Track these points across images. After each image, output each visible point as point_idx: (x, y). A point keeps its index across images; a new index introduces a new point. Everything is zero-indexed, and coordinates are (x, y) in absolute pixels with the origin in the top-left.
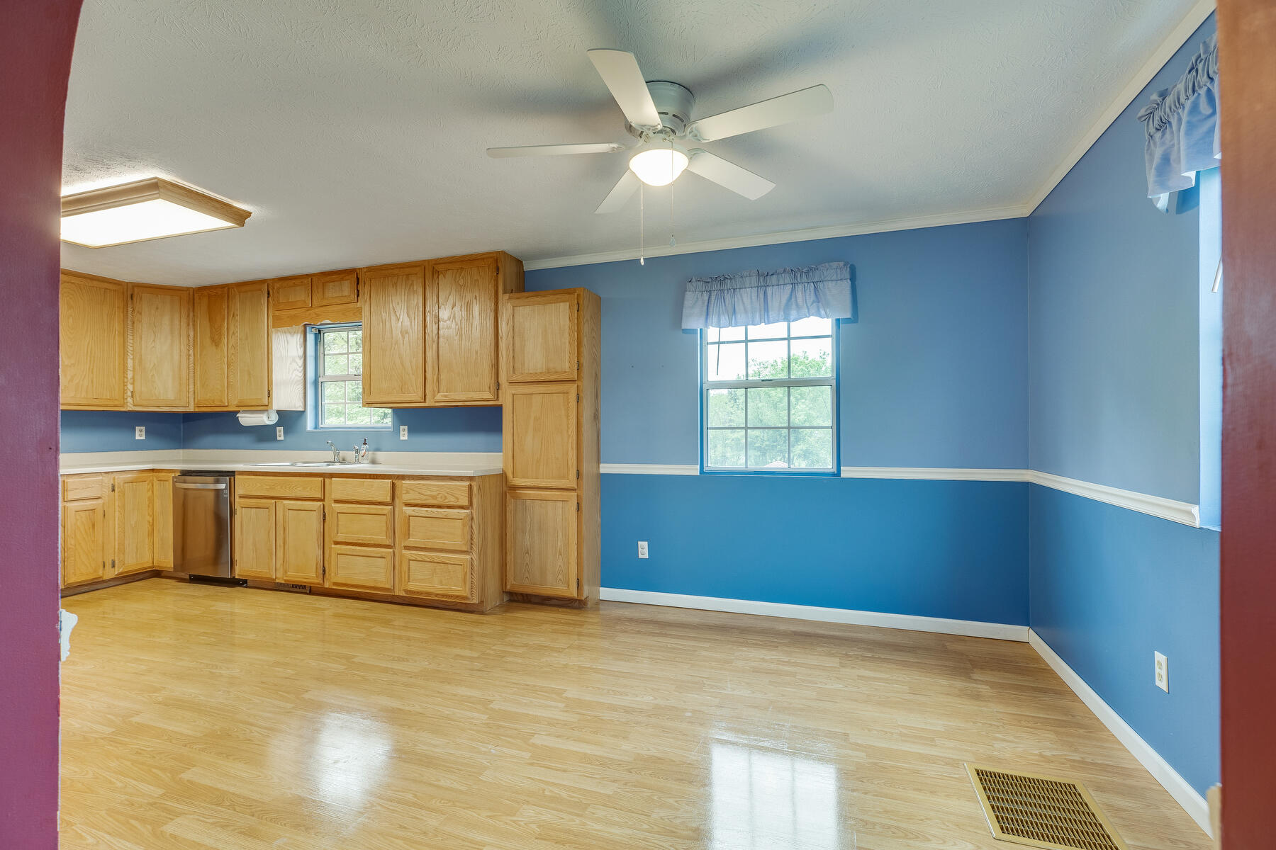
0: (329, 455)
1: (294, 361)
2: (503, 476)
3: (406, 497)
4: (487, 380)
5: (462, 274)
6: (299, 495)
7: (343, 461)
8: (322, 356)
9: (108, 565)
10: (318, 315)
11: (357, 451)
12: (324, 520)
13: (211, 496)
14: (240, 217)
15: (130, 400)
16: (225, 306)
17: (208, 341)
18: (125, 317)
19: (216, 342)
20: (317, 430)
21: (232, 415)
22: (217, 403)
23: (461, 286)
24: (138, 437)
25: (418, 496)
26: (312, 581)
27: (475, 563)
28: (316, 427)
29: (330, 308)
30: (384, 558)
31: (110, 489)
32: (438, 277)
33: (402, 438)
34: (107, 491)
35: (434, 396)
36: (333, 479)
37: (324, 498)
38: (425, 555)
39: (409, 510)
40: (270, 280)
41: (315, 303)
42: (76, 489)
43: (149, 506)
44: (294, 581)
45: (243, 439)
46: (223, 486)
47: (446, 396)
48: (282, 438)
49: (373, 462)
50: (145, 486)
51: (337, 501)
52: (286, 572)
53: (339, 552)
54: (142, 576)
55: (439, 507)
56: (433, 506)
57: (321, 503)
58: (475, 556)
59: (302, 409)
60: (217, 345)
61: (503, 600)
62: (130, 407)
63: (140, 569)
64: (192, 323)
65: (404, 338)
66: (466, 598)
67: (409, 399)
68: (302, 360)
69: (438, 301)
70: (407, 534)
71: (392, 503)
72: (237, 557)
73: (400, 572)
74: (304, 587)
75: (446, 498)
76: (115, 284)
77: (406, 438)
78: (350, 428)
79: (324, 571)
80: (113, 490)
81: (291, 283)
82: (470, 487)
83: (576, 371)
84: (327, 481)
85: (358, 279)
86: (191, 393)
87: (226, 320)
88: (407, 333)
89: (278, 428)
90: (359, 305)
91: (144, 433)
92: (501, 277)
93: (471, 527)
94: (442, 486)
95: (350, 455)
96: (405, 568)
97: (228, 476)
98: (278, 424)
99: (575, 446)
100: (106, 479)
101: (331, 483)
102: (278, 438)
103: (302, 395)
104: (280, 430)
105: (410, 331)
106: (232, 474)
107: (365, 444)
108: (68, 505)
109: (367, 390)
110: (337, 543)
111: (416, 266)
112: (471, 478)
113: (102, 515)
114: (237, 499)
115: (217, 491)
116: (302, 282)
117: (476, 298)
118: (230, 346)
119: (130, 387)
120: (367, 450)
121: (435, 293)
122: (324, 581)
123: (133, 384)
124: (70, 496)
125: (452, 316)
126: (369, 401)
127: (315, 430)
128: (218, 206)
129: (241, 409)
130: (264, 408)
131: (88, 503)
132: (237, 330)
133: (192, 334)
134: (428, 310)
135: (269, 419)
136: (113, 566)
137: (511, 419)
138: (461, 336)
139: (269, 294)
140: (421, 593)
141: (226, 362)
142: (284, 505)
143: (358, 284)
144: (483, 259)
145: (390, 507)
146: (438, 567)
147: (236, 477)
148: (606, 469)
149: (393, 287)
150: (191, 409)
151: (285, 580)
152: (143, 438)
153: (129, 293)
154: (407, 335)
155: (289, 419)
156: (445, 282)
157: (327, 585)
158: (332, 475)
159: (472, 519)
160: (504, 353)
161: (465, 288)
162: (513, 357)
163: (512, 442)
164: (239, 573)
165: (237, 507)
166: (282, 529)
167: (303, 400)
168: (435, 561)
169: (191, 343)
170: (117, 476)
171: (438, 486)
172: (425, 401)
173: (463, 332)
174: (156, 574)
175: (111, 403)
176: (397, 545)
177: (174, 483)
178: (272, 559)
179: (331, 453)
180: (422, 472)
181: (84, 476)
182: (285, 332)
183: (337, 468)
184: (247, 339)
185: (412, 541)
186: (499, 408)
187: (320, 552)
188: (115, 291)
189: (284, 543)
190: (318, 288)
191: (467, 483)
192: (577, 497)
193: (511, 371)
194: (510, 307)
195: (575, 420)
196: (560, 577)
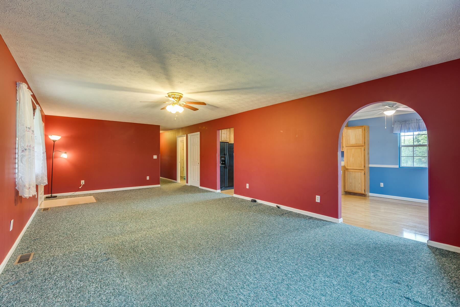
2: (344, 167)
83: (364, 144)
99: (363, 160)
137: (346, 154)
148: (370, 166)
162: (347, 141)
163: (347, 159)
192: (364, 171)
193: (346, 144)
194: (346, 130)
195: (363, 155)
196: (360, 189)
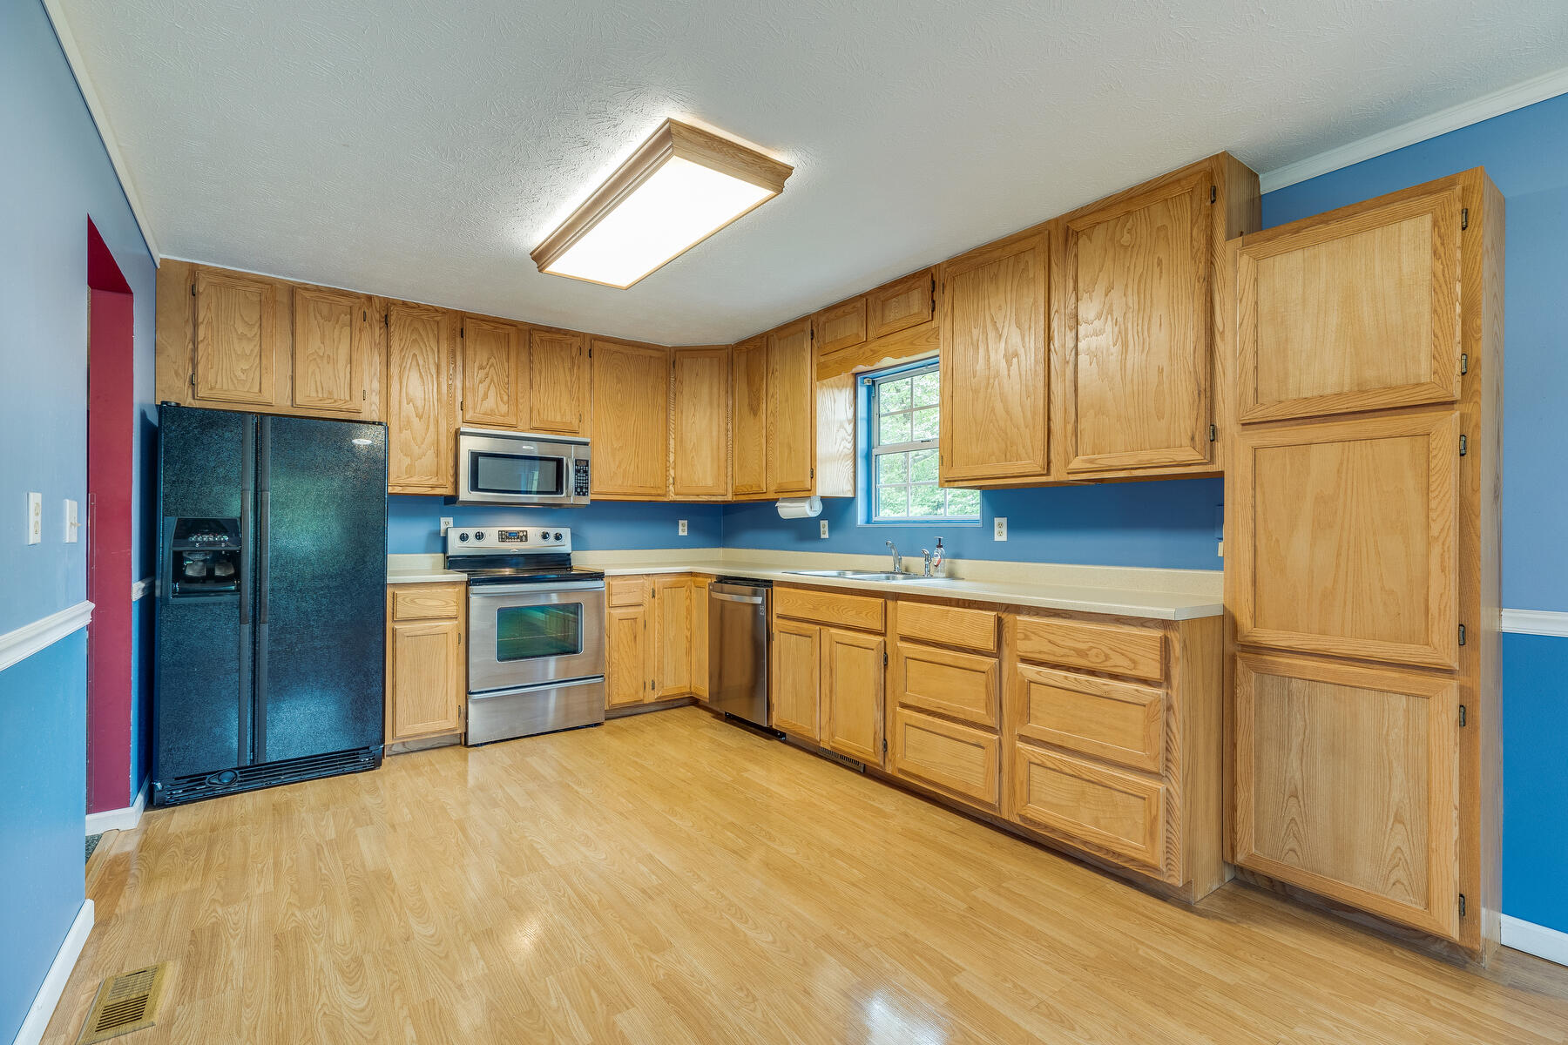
0: (887, 562)
1: (842, 426)
2: (1227, 622)
3: (1024, 647)
4: (1185, 421)
5: (1129, 225)
6: (850, 623)
7: (907, 573)
8: (876, 417)
9: (649, 686)
10: (874, 352)
11: (928, 558)
12: (886, 665)
13: (749, 610)
14: (776, 175)
15: (671, 488)
16: (764, 362)
17: (746, 409)
18: (668, 388)
19: (754, 410)
20: (871, 525)
21: (770, 504)
22: (755, 489)
23: (1126, 248)
24: (680, 533)
25: (1047, 647)
26: (868, 757)
27: (1178, 802)
28: (869, 520)
29: (891, 339)
30: (983, 748)
31: (651, 596)
32: (1076, 243)
33: (997, 538)
34: (648, 596)
35: (1067, 463)
36: (899, 602)
37: (886, 631)
38: (1060, 760)
39: (1030, 671)
40: (814, 314)
41: (871, 334)
42: (619, 593)
43: (687, 618)
44: (844, 751)
45: (782, 536)
46: (758, 600)
47: (1092, 461)
48: (826, 536)
49: (951, 575)
50: (683, 593)
51: (905, 639)
52: (832, 735)
53: (908, 722)
54: (680, 703)
55: (1092, 673)
56: (1077, 670)
57: (880, 639)
58: (1177, 789)
59: (850, 495)
60: (755, 414)
61: (1222, 879)
62: (672, 497)
63: (678, 695)
64: (730, 390)
65: (1009, 364)
66: (1155, 869)
67: (1016, 471)
68: (852, 425)
69: (1076, 288)
70: (1026, 714)
71: (997, 653)
72: (774, 700)
73: (1012, 779)
74: (857, 763)
75: (1107, 657)
76: (658, 350)
77: (1004, 538)
78: (915, 522)
79: (885, 746)
80: (654, 596)
81: (840, 311)
82: (1166, 644)
83: (1457, 379)
84: (890, 604)
85: (933, 283)
86: (729, 478)
87: (765, 380)
88: (1016, 355)
89: (822, 522)
90: (934, 324)
91: (686, 528)
92: (1221, 207)
93: (1168, 725)
94: (1101, 634)
95: (917, 563)
96: (1021, 773)
97: (765, 586)
98: (821, 517)
99: (1452, 562)
100: (647, 582)
101: (895, 609)
102: (823, 536)
103: (851, 475)
104: (824, 524)
105: (1021, 351)
106: (768, 583)
107: (940, 546)
108: (613, 611)
109: (946, 460)
110: (904, 706)
111: (1035, 235)
112: (1166, 624)
113: (643, 627)
114: (775, 619)
115: (755, 606)
116: (854, 307)
117: (1160, 263)
118: (769, 412)
119: (672, 472)
120: (943, 557)
121: (1071, 273)
122: (884, 763)
123: (674, 468)
124: (615, 601)
125: (1107, 307)
126: (951, 475)
127: (868, 525)
128: (749, 159)
129: (780, 496)
130: (804, 494)
131: (631, 610)
132: (778, 390)
133: (730, 403)
134: (1054, 307)
135: (810, 509)
136: (653, 688)
137: (1250, 501)
138: (1125, 345)
139: (812, 334)
140: (1053, 830)
141: (764, 435)
142: (831, 635)
143: (933, 292)
144: (1179, 181)
145: (995, 660)
146: (1089, 788)
147: (774, 588)
148: (1516, 621)
149: (991, 281)
150: (729, 498)
151: (832, 747)
152: (686, 534)
153: (672, 360)
154: (1015, 360)
155: (836, 509)
156: (1089, 249)
157: (889, 770)
158: (897, 596)
159: (1169, 708)
160: (1229, 363)
161: (1136, 249)
162: (1256, 367)
163: (1251, 549)
164: (776, 722)
165: (775, 630)
166: (828, 670)
167: (852, 482)
168: (1084, 776)
169: (730, 412)
170: (656, 579)
171: (1090, 631)
172: (1048, 473)
173: (1130, 336)
174: (694, 702)
175: (653, 492)
176: (1005, 730)
177: (710, 590)
178: (815, 711)
179: (890, 559)
180: (1057, 603)
181: (628, 577)
182: (832, 387)
183: (900, 584)
184: (787, 401)
185: (1034, 728)
186: (1217, 479)
187: (880, 716)
188: (659, 358)
189: (831, 691)
190: (875, 311)
191: (1158, 633)
192: (1461, 688)
193: (1250, 400)
194: (1245, 261)
195: (1452, 503)
196: (1399, 874)
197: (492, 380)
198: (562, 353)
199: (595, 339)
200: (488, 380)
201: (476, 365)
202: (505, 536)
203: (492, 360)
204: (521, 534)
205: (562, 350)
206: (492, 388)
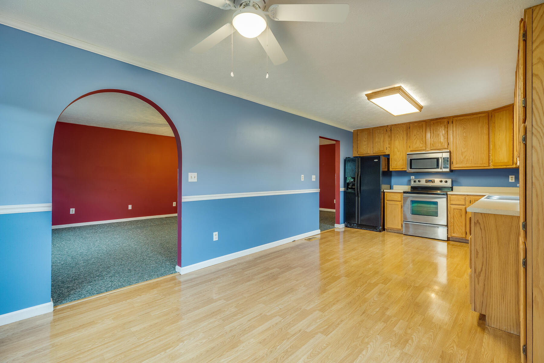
18: (489, 126)
24: (510, 181)
34: (468, 202)
42: (454, 200)
62: (492, 167)
100: (467, 198)
108: (452, 206)
123: (492, 156)
124: (452, 202)
131: (459, 206)
152: (514, 181)
153: (491, 115)
181: (458, 195)
197: (418, 138)
198: (441, 125)
199: (454, 117)
200: (417, 139)
201: (413, 135)
202: (427, 181)
203: (418, 133)
204: (433, 181)
205: (441, 124)
206: (418, 141)
